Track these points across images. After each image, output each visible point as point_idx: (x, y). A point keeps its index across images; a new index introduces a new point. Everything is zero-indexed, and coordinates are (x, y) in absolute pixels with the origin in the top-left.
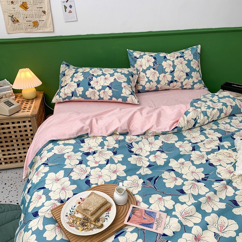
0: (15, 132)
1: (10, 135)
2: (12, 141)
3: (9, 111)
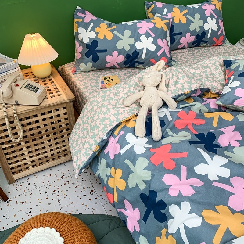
0: (46, 125)
1: (38, 130)
2: (41, 138)
3: (38, 98)
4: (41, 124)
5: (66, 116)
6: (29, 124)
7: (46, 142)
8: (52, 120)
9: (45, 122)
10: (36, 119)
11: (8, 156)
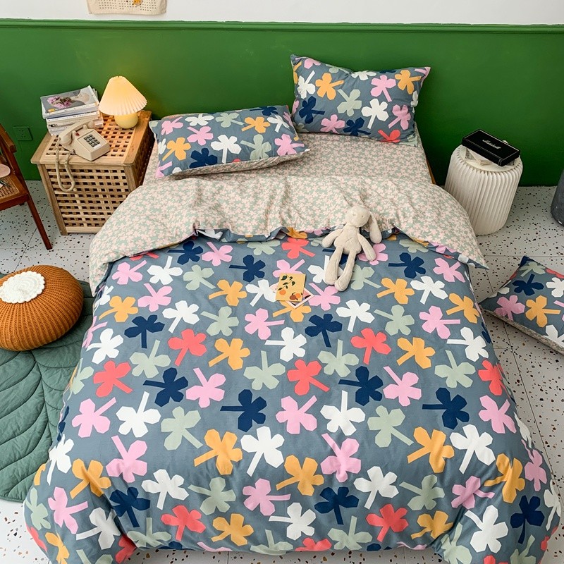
0: (101, 184)
1: (94, 187)
2: (97, 196)
3: (93, 154)
4: (97, 181)
5: (125, 181)
6: (84, 177)
7: (102, 202)
8: (109, 181)
9: (101, 181)
10: (90, 174)
11: (61, 204)
